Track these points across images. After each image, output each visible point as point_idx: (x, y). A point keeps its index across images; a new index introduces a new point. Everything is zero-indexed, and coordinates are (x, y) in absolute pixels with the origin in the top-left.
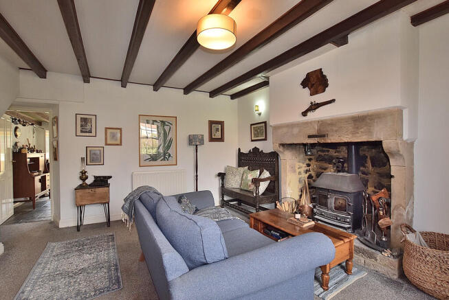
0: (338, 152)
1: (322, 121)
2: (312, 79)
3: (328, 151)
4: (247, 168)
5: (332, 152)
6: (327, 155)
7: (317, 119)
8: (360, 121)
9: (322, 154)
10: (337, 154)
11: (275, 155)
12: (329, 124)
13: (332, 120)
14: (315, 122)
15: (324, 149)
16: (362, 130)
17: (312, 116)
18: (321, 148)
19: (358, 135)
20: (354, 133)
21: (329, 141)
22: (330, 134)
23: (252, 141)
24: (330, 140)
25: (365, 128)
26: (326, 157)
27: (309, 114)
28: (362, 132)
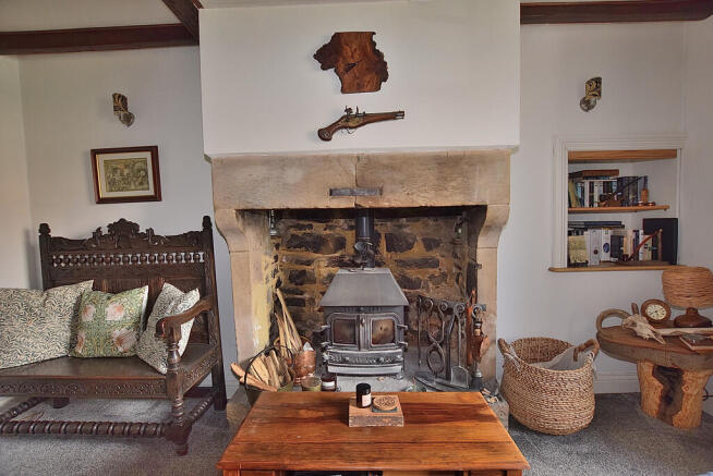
0: (331, 228)
1: (368, 157)
2: (348, 51)
3: (311, 227)
4: (87, 285)
5: (319, 229)
6: (310, 235)
7: (356, 153)
8: (450, 164)
9: (300, 233)
10: (328, 232)
11: (201, 239)
12: (386, 167)
13: (391, 157)
14: (350, 157)
15: (302, 222)
16: (453, 184)
17: (344, 142)
18: (295, 221)
19: (445, 193)
20: (439, 189)
21: (386, 205)
22: (387, 188)
23: (101, 201)
24: (388, 201)
25: (459, 180)
26: (308, 239)
27: (338, 136)
28: (453, 187)
